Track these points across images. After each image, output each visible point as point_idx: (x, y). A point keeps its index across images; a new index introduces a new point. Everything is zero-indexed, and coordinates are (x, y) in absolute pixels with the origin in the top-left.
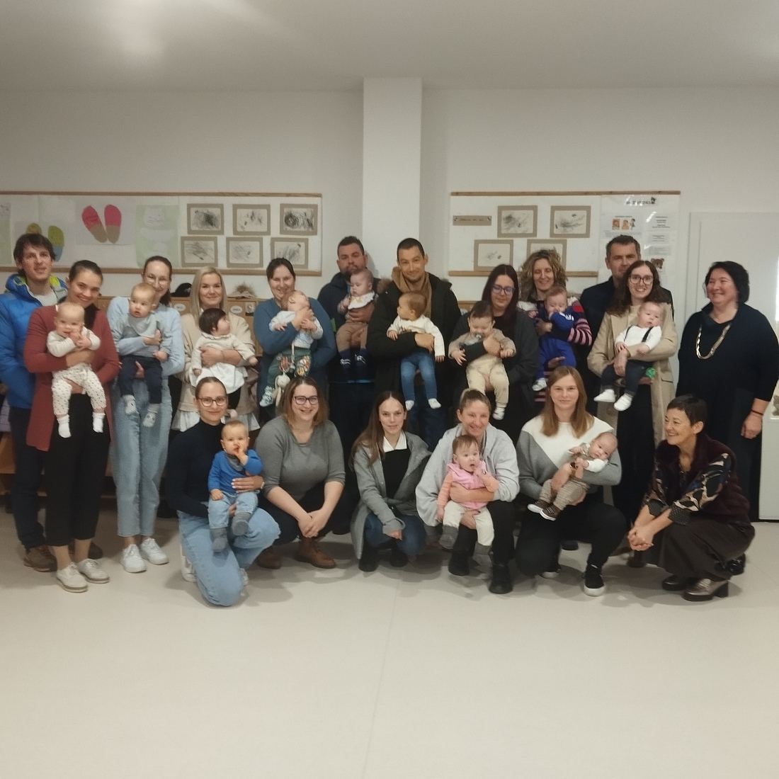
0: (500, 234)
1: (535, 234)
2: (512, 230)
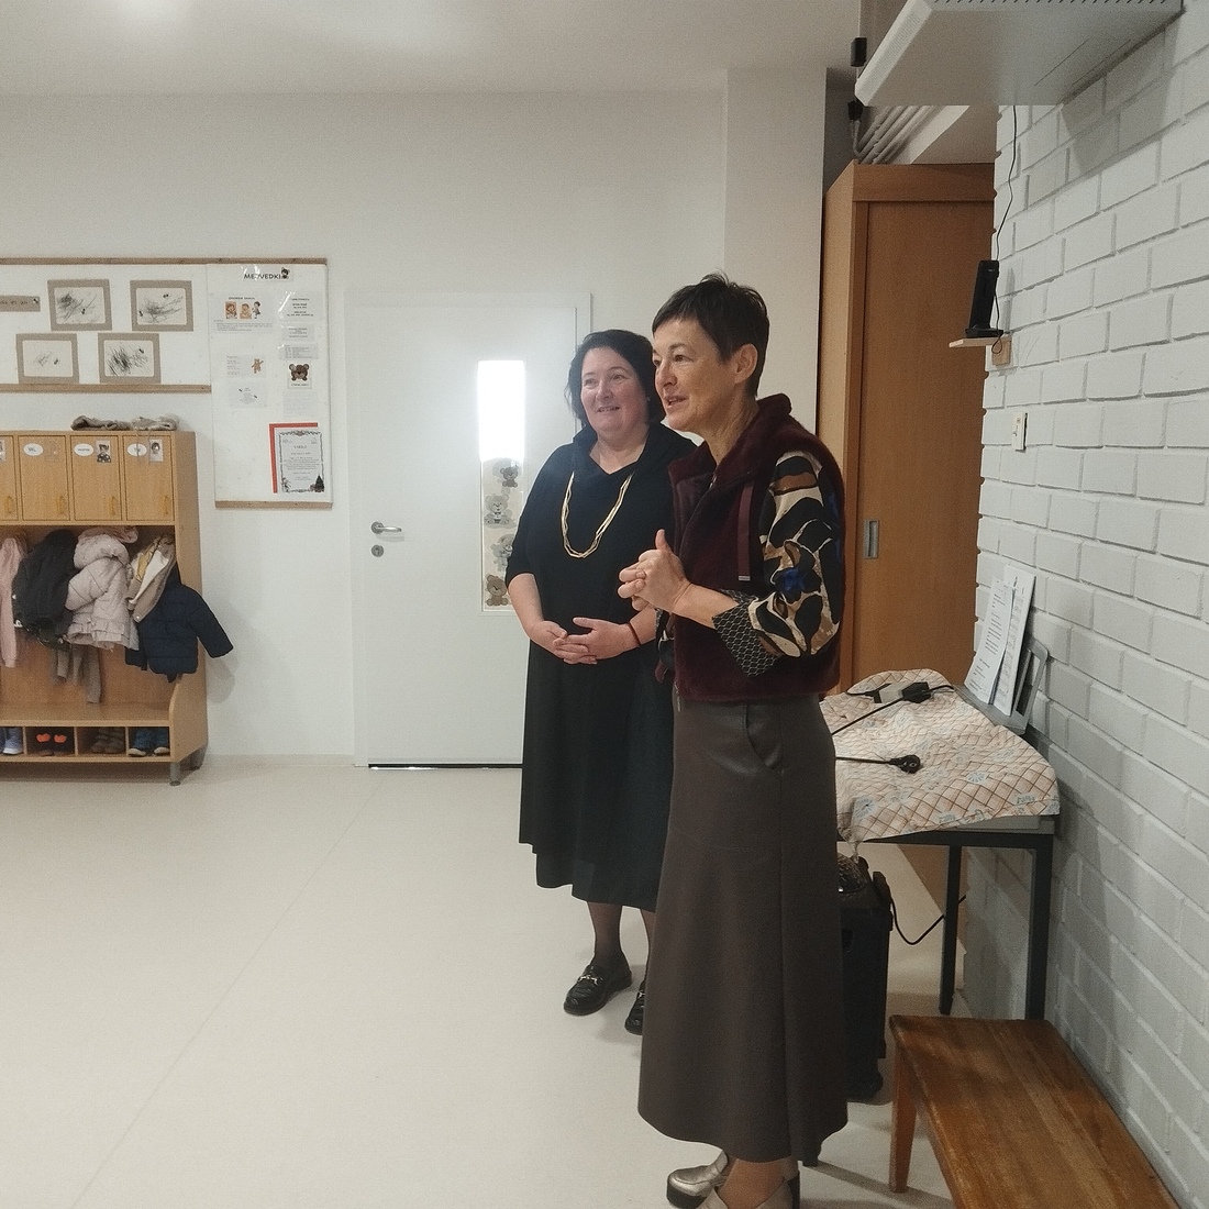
0: (55, 326)
1: (108, 325)
2: (72, 320)
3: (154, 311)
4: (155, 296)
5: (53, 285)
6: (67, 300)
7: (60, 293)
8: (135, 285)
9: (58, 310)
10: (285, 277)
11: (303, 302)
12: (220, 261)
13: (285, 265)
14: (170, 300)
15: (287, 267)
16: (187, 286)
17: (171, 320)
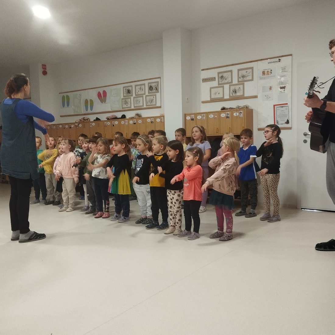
0: (219, 84)
1: (232, 82)
2: (223, 82)
3: (243, 77)
4: (244, 73)
5: (219, 73)
6: (222, 77)
7: (220, 75)
8: (239, 70)
9: (220, 80)
10: (279, 61)
11: (284, 68)
12: (262, 60)
13: (279, 58)
14: (248, 73)
15: (280, 58)
16: (252, 68)
17: (248, 78)
